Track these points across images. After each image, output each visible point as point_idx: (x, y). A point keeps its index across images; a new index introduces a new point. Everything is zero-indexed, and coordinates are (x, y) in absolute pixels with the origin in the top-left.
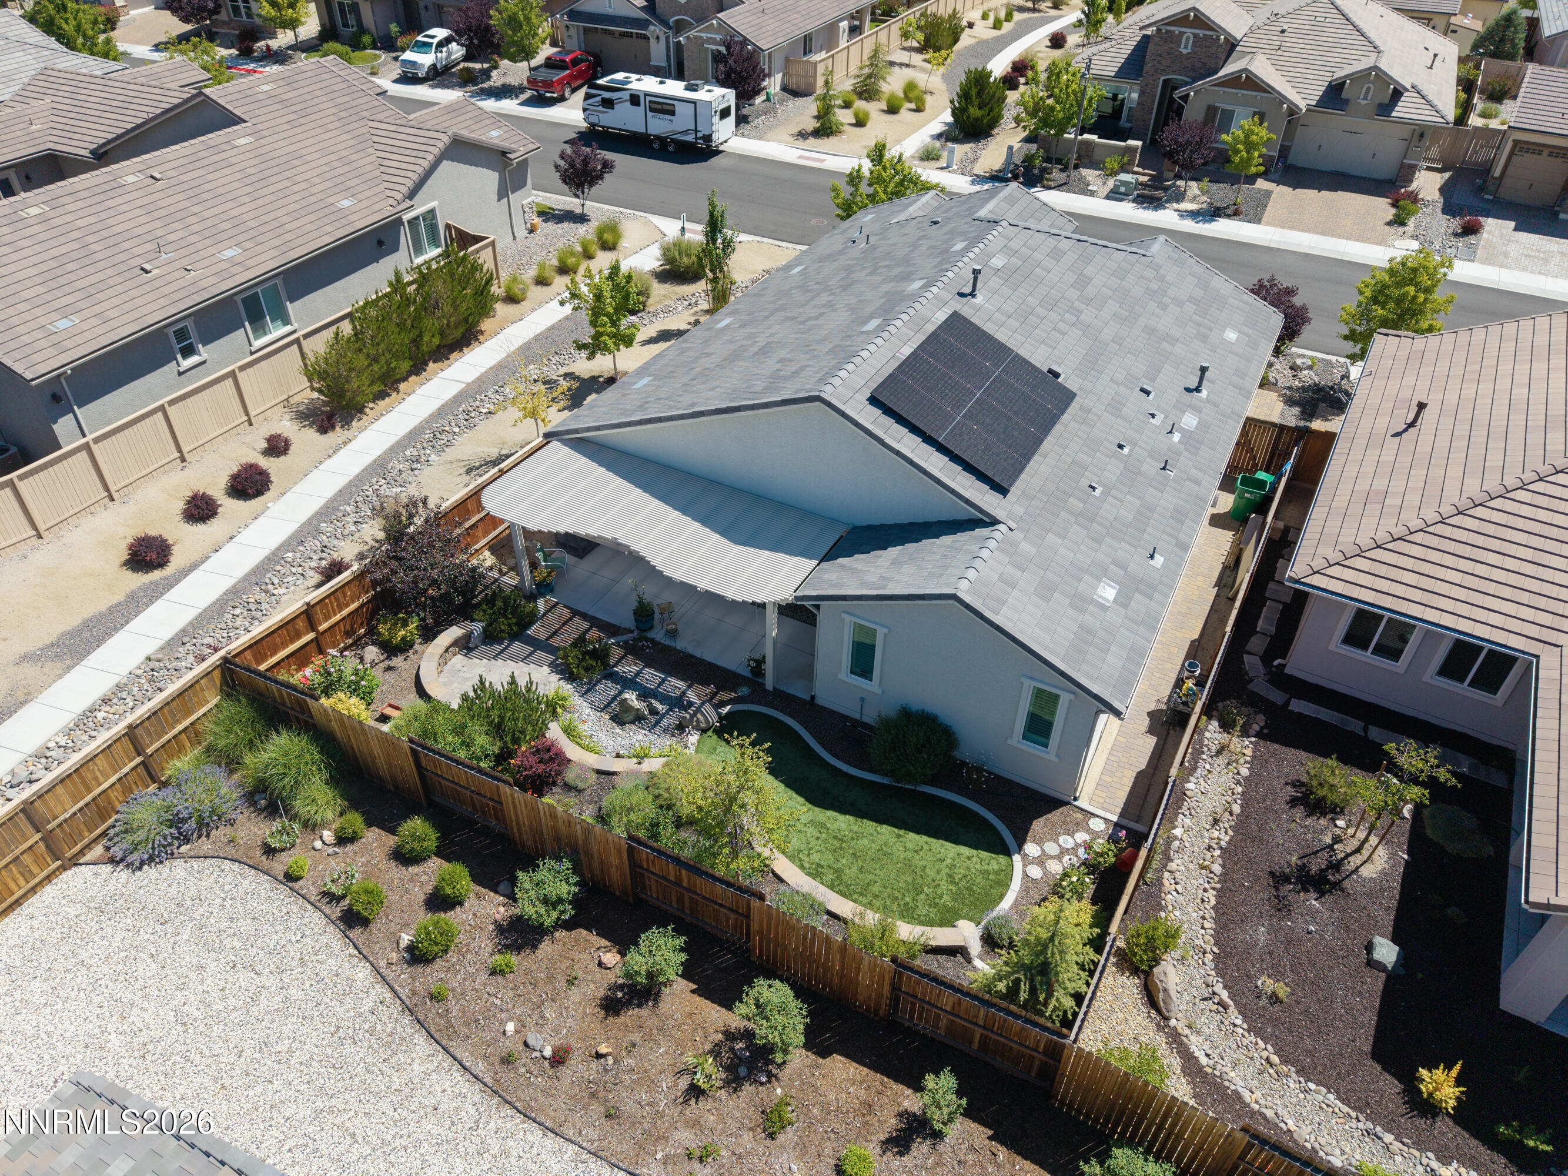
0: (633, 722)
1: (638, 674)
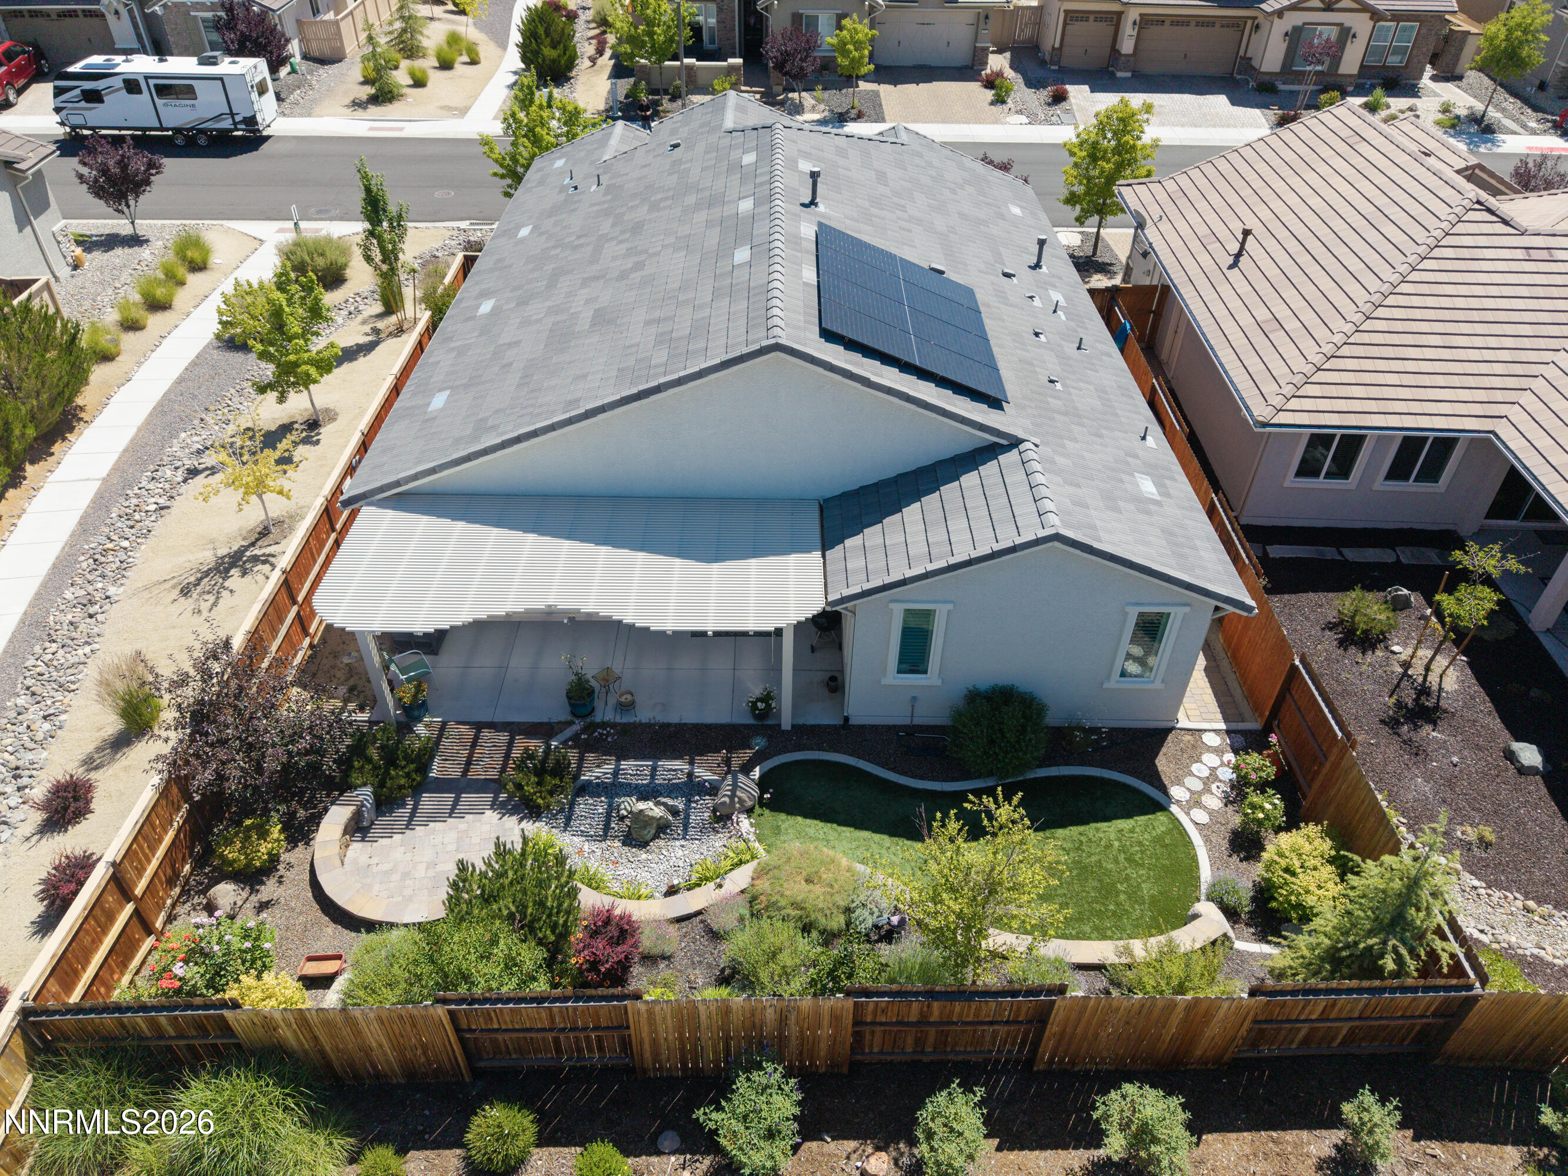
0: (656, 836)
1: (616, 773)
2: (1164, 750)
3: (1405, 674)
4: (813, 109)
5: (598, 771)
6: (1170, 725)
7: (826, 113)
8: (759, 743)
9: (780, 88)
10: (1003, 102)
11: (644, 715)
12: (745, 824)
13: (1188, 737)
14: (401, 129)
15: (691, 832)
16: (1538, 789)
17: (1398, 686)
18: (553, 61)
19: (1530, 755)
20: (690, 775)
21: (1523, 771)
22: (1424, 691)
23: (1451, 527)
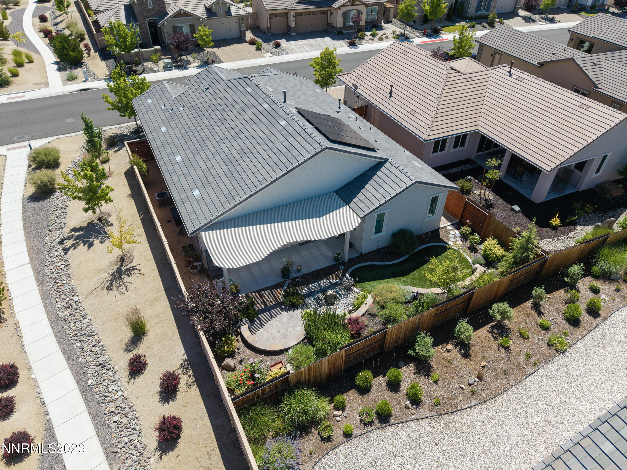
2: (440, 234)
3: (480, 198)
4: (194, 62)
5: (305, 290)
6: (438, 227)
7: (200, 63)
8: (342, 268)
9: (177, 55)
10: (260, 49)
11: (305, 271)
12: (354, 288)
13: (444, 229)
14: (24, 96)
15: (343, 296)
16: (521, 215)
17: (480, 201)
18: (75, 57)
19: (517, 208)
20: (330, 282)
21: (517, 212)
22: (486, 201)
23: (469, 158)
